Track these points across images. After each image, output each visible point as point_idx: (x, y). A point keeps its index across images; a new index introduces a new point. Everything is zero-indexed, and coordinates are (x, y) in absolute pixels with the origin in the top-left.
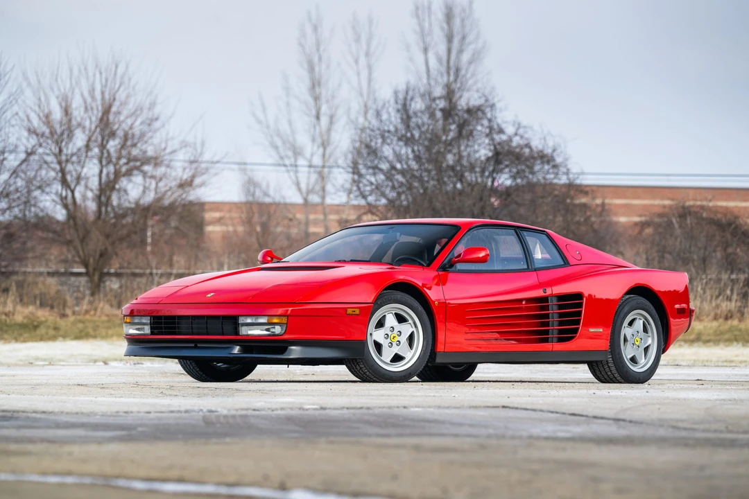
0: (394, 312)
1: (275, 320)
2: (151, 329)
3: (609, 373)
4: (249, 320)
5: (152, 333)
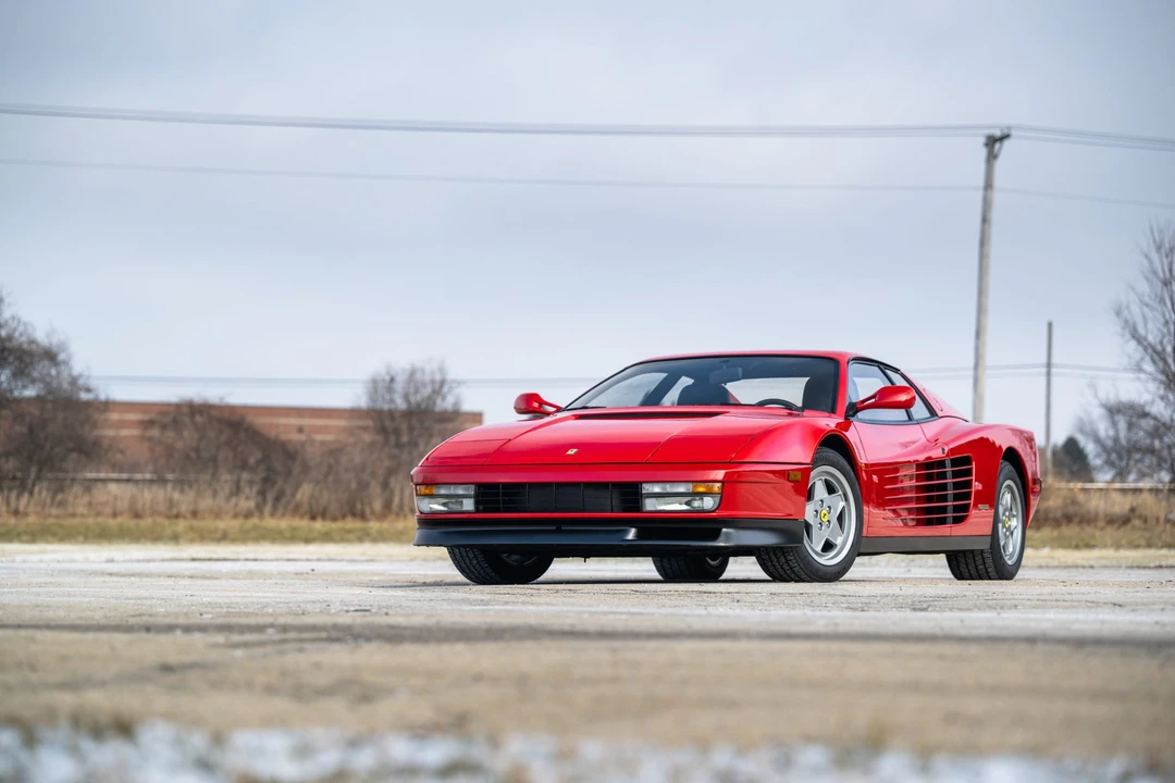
0: (823, 478)
1: (701, 489)
2: (477, 503)
3: (981, 567)
4: (657, 489)
5: (477, 510)
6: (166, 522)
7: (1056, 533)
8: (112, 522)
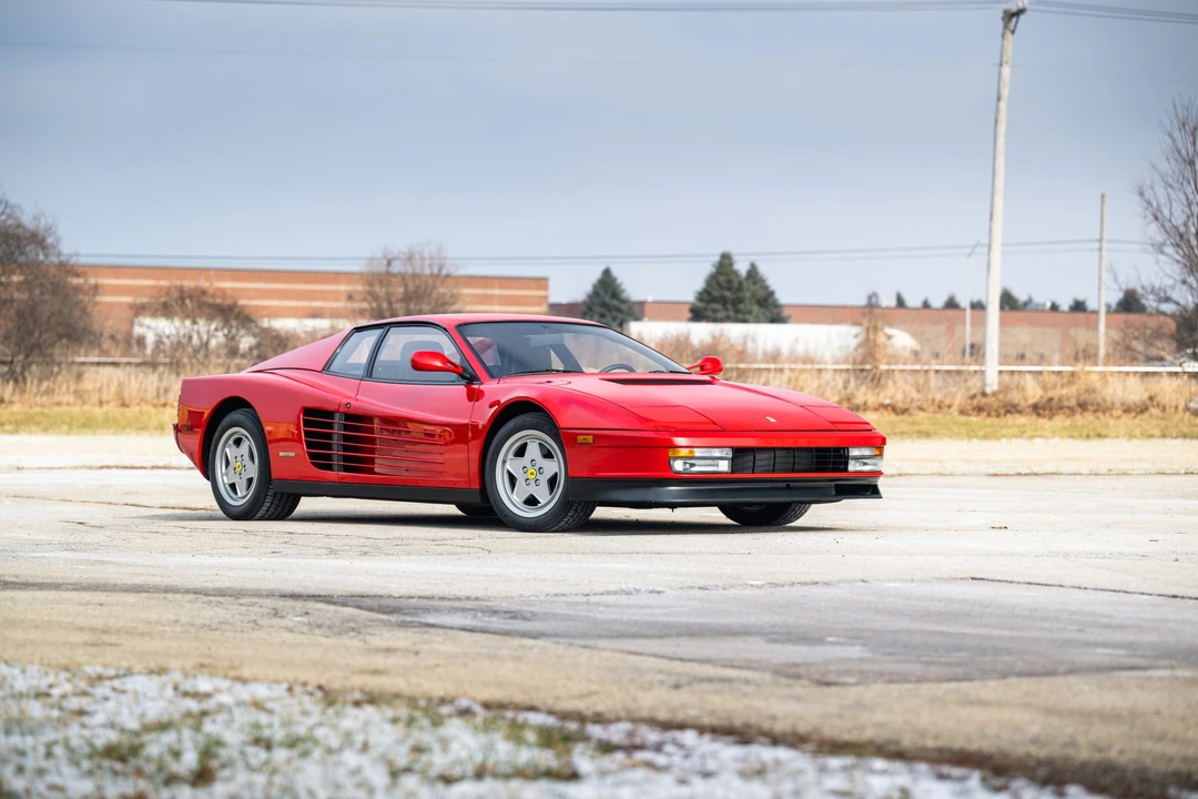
6: (153, 411)
7: (1068, 422)
8: (97, 411)
